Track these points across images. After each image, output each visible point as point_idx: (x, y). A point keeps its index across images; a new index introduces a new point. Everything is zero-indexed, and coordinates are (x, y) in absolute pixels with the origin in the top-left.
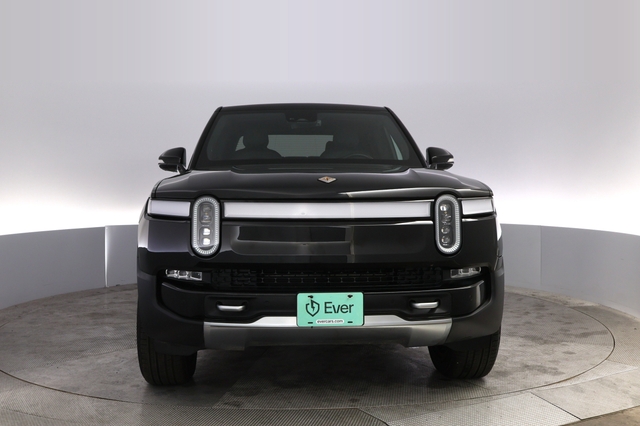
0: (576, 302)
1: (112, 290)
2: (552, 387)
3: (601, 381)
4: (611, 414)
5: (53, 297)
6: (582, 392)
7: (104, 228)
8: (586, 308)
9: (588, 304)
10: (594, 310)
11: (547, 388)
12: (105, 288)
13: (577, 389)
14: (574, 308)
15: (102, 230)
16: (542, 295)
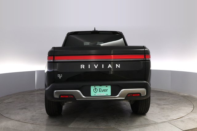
0: (182, 94)
1: (37, 90)
2: (174, 120)
3: (190, 119)
4: (193, 129)
5: (19, 93)
6: (184, 122)
7: (35, 71)
8: (185, 96)
9: (186, 95)
10: (187, 96)
11: (173, 121)
12: (36, 90)
13: (182, 121)
14: (181, 96)
15: (35, 72)
16: (171, 92)
